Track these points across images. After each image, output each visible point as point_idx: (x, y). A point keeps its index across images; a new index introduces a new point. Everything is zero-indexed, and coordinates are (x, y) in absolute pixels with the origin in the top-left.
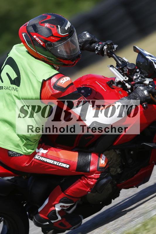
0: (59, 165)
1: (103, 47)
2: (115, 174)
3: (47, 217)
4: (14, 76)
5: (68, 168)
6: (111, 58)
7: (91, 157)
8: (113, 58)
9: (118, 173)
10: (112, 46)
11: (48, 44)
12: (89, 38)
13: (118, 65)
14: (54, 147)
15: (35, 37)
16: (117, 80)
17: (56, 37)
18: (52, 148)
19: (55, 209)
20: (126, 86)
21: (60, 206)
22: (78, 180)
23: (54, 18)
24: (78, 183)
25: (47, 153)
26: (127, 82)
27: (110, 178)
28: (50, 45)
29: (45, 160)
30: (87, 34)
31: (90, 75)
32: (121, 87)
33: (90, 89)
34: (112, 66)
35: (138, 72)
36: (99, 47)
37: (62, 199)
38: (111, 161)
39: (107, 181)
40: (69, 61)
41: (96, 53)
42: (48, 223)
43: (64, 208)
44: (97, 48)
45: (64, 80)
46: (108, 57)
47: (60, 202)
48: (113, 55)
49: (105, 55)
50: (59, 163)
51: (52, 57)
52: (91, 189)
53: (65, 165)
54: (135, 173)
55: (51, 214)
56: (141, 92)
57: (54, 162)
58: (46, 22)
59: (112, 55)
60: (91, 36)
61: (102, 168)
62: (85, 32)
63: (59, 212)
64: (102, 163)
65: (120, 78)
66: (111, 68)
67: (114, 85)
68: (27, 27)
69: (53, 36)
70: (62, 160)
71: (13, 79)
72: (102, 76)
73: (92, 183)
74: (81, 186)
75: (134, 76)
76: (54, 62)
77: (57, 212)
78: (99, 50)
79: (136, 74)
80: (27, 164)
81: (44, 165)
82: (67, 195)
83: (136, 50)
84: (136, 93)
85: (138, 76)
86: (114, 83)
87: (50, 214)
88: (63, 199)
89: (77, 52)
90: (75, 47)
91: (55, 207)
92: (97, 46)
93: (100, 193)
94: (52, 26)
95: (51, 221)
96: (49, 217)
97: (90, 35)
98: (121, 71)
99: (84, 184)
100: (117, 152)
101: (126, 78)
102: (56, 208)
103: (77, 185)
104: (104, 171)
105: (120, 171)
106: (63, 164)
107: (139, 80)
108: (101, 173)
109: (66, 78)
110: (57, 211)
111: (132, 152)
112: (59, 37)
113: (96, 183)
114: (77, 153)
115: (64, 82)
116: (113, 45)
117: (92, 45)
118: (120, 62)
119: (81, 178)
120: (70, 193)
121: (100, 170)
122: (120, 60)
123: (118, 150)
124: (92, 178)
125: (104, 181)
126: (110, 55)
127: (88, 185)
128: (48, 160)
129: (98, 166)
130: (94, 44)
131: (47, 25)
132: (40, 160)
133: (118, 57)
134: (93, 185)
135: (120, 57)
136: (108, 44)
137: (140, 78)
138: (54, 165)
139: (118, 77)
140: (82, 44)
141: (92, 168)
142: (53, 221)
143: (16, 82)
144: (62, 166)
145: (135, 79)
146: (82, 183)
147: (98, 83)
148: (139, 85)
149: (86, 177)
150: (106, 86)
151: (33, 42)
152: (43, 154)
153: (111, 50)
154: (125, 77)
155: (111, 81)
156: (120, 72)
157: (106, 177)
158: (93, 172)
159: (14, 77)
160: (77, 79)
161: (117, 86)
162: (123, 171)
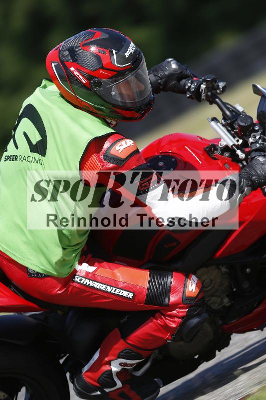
0: (116, 293)
1: (200, 86)
2: (219, 307)
3: (96, 382)
4: (36, 137)
5: (131, 297)
6: (214, 104)
7: (172, 280)
8: (216, 105)
9: (224, 307)
10: (215, 85)
11: (95, 83)
12: (175, 70)
13: (225, 117)
14: (107, 262)
15: (72, 69)
16: (223, 143)
17: (110, 70)
18: (105, 264)
19: (110, 369)
20: (238, 156)
21: (118, 363)
22: (149, 320)
23: (107, 36)
24: (150, 324)
25: (96, 271)
26: (238, 147)
27: (205, 315)
28: (99, 84)
29: (91, 283)
30: (172, 62)
31: (176, 134)
32: (230, 157)
33: (174, 160)
34: (214, 119)
35: (257, 131)
36: (193, 86)
37: (122, 352)
38: (212, 285)
39: (199, 321)
40: (133, 111)
41: (188, 96)
42: (99, 393)
43: (126, 367)
44: (190, 87)
45: (122, 145)
46: (208, 103)
47: (119, 357)
48: (217, 100)
49: (203, 99)
50: (116, 290)
51: (102, 105)
52: (171, 335)
53: (127, 293)
54: (255, 306)
55: (105, 377)
56: (260, 166)
57: (107, 287)
58: (93, 43)
59: (215, 99)
60: (179, 66)
61: (190, 299)
62: (170, 60)
63: (118, 374)
64: (190, 290)
65: (228, 140)
66: (213, 123)
67: (217, 153)
68: (60, 51)
69: (103, 68)
70: (121, 285)
71: (34, 143)
72: (198, 136)
73: (174, 325)
74: (155, 331)
75: (250, 138)
76: (105, 114)
77: (114, 374)
78: (193, 92)
79: (253, 134)
80: (59, 290)
81: (89, 293)
82: (130, 344)
83: (257, 91)
84: (251, 167)
85: (258, 137)
86: (217, 150)
87: (103, 378)
88: (125, 351)
89: (147, 95)
90: (143, 87)
91: (110, 365)
92: (189, 85)
93: (187, 342)
94: (102, 50)
95: (105, 390)
96: (101, 382)
97: (179, 64)
98: (230, 129)
99: (159, 327)
100: (223, 270)
101: (238, 141)
102: (112, 367)
103: (148, 328)
104: (195, 304)
105: (228, 303)
106: (122, 291)
107: (258, 145)
108: (190, 307)
109: (126, 142)
110: (115, 372)
111: (248, 270)
112: (114, 71)
113: (180, 326)
114: (148, 273)
115: (122, 148)
116: (216, 82)
117: (181, 83)
118: (228, 113)
119: (154, 317)
120: (136, 342)
121: (188, 302)
122: (228, 109)
123: (225, 266)
124: (173, 316)
125: (195, 321)
126: (212, 100)
127: (166, 327)
128: (96, 283)
129: (184, 296)
130: (184, 81)
131: (93, 49)
132: (82, 284)
133: (225, 104)
134: (175, 327)
135: (229, 103)
136: (207, 82)
137: (260, 141)
138: (107, 292)
139: (224, 139)
140: (164, 80)
141: (173, 298)
142: (107, 390)
143: (40, 148)
144: (120, 294)
145: (252, 143)
146: (156, 325)
147: (188, 149)
148: (257, 153)
149: (164, 315)
150: (202, 155)
151: (68, 78)
152: (87, 273)
153: (214, 92)
154: (236, 139)
155: (212, 145)
156: (228, 131)
157: (198, 315)
158: (175, 306)
159: (36, 139)
160: (154, 142)
161: (222, 154)
162: (233, 302)
